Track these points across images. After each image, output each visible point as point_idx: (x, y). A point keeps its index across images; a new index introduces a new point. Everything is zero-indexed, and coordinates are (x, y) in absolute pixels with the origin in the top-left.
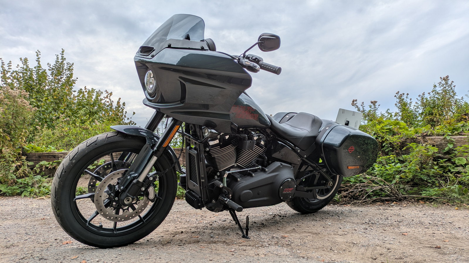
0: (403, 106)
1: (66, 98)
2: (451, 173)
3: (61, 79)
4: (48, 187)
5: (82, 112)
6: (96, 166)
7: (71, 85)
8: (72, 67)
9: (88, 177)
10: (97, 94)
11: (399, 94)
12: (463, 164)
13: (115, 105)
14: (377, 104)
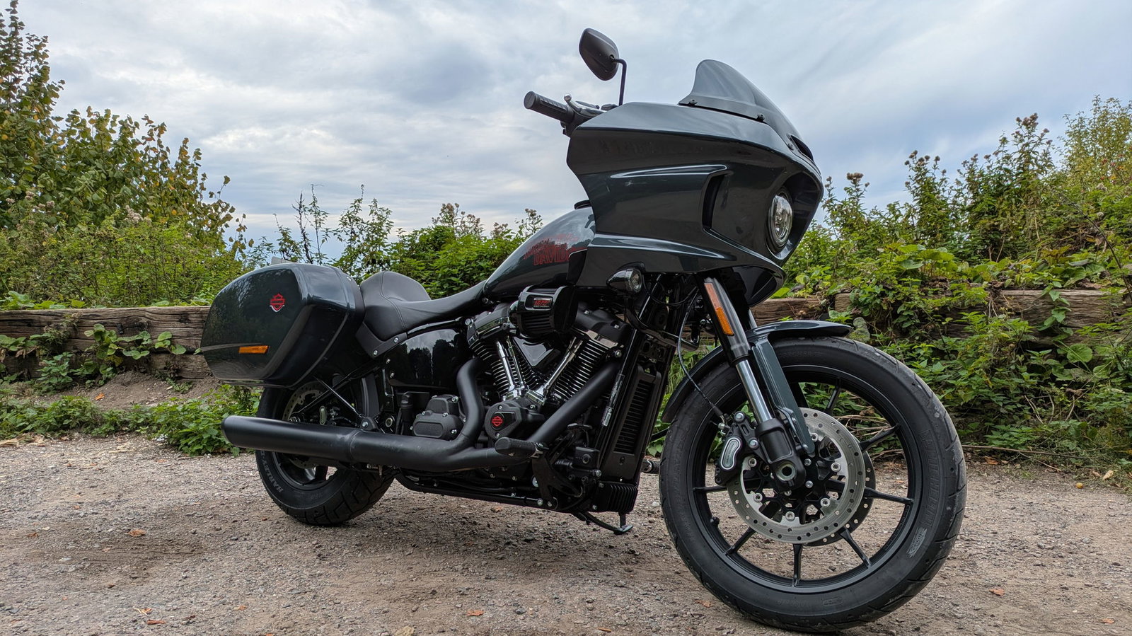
0: (927, 191)
1: (37, 139)
2: (1059, 384)
3: (15, 85)
4: (21, 409)
5: (85, 180)
6: (150, 350)
7: (46, 101)
8: (44, 49)
9: (129, 379)
10: (124, 130)
11: (918, 159)
12: (1085, 360)
13: (173, 158)
14: (862, 182)
